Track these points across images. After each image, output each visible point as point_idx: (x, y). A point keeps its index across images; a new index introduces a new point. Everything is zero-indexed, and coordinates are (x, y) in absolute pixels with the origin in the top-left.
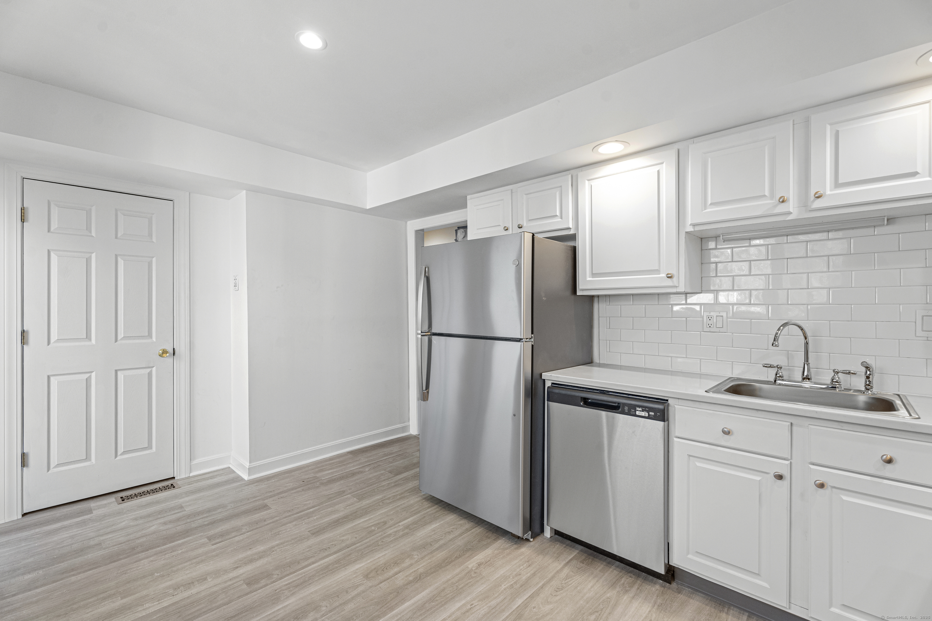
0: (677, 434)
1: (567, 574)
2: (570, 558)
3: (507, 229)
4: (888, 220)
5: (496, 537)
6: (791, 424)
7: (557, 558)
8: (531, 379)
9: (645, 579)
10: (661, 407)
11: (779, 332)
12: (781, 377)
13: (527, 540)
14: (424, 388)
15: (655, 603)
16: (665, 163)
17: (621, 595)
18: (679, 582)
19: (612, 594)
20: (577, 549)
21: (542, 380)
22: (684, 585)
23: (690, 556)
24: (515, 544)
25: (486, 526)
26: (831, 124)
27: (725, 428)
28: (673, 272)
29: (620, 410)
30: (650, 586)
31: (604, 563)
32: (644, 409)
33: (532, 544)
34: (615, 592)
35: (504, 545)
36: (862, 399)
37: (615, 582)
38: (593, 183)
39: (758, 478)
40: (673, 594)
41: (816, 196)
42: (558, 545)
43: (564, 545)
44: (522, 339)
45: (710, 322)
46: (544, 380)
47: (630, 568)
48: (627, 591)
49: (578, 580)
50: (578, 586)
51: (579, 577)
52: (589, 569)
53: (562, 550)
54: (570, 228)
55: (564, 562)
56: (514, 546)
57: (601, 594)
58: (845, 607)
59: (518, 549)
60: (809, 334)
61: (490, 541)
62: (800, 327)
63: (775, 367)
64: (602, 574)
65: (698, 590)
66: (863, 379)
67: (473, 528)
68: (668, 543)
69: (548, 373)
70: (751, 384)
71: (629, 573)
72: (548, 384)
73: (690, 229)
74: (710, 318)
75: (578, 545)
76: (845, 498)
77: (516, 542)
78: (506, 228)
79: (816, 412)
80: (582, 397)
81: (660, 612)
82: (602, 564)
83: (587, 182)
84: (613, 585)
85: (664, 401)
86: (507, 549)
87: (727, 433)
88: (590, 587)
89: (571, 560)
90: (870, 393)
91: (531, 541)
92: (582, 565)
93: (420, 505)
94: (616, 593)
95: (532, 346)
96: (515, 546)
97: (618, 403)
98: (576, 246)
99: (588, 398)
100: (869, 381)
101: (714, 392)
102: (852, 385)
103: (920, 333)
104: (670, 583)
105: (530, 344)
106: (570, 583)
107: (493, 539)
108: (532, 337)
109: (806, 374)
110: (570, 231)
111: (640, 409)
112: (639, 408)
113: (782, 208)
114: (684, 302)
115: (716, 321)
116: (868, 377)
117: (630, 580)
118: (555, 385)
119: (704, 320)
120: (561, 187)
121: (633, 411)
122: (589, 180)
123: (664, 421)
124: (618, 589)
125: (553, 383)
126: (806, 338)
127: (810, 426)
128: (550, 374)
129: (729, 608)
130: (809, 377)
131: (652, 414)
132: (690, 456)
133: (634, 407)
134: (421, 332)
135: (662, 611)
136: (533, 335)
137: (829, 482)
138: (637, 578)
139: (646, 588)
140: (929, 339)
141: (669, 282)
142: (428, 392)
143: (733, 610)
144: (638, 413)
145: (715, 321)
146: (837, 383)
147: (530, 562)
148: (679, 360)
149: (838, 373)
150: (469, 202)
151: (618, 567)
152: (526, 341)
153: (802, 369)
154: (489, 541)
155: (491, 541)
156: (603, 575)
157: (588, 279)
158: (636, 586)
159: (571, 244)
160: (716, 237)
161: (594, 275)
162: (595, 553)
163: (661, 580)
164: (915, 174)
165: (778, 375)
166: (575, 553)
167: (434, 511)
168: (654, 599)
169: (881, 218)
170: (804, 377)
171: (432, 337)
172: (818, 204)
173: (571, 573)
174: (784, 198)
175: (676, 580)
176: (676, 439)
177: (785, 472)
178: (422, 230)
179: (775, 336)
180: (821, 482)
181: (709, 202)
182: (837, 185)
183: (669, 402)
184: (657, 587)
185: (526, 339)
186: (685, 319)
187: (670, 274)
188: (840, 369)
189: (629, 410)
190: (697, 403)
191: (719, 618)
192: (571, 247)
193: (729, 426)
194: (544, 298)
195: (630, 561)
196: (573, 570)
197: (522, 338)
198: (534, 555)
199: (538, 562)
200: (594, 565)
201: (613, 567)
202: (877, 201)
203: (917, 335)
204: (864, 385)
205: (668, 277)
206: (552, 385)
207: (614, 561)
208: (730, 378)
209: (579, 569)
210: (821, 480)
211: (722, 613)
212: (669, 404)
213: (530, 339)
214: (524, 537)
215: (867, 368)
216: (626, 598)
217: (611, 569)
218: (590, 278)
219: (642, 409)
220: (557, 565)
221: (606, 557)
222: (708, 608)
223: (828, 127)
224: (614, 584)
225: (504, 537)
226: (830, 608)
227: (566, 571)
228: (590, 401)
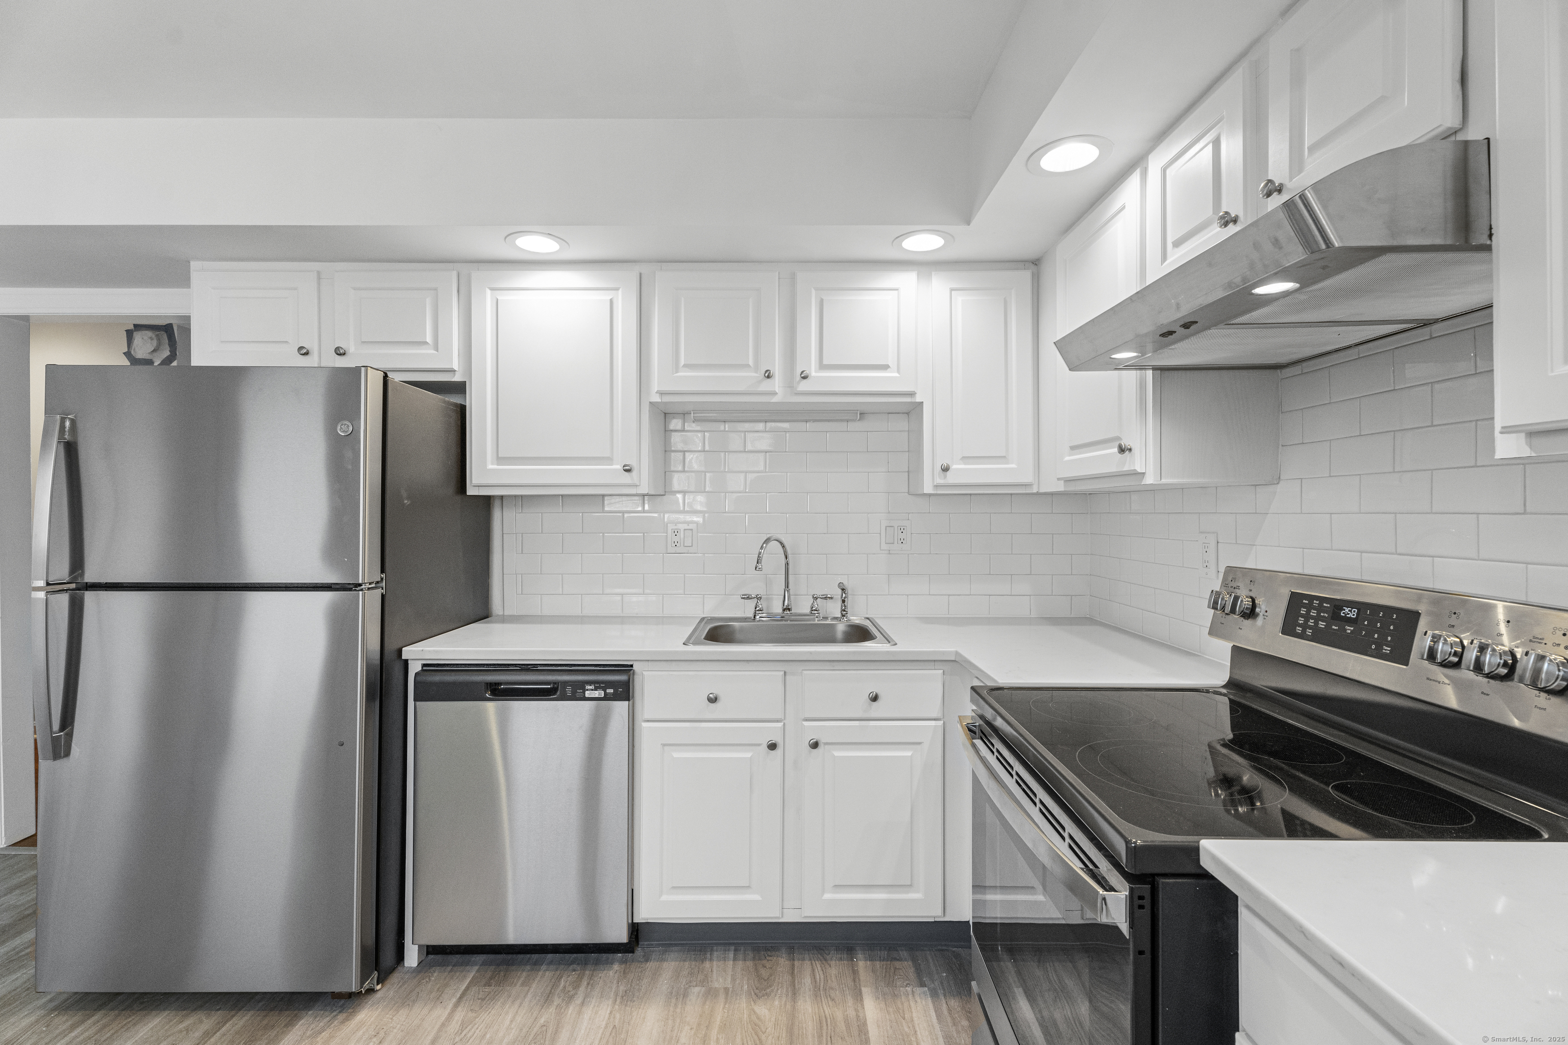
0: (646, 716)
1: (463, 1021)
2: (463, 987)
3: (307, 354)
4: (860, 414)
5: (290, 1018)
6: (785, 672)
7: (438, 998)
8: (378, 662)
9: (597, 963)
10: (623, 678)
11: (762, 551)
12: (761, 611)
13: (371, 991)
14: (56, 726)
15: (616, 995)
16: (621, 289)
17: (563, 1010)
18: (646, 943)
19: (548, 1015)
20: (474, 964)
21: (402, 663)
22: (652, 945)
23: (664, 898)
24: (340, 1012)
25: (261, 1004)
26: (816, 289)
27: (711, 694)
28: (633, 462)
29: (558, 693)
30: (605, 972)
31: (528, 967)
32: (598, 685)
33: (378, 995)
34: (552, 1009)
35: (313, 1026)
36: (841, 628)
37: (551, 991)
38: (503, 297)
39: (749, 755)
40: (639, 967)
41: (802, 376)
42: (435, 974)
43: (449, 968)
44: (362, 585)
45: (676, 539)
46: (406, 661)
47: (571, 955)
48: (571, 998)
49: (484, 1022)
50: (486, 1033)
51: (486, 1015)
52: (502, 989)
53: (445, 978)
54: (455, 371)
55: (454, 1000)
56: (339, 1017)
57: (530, 1025)
58: (838, 887)
59: (349, 1020)
60: (789, 551)
61: (275, 1032)
62: (781, 543)
63: (754, 598)
64: (527, 988)
65: (671, 944)
66: (840, 602)
67: (225, 1023)
68: (633, 890)
69: (415, 647)
70: (728, 625)
71: (571, 965)
72: (415, 668)
73: (656, 399)
74: (676, 533)
75: (475, 955)
76: (837, 754)
77: (341, 1007)
78: (304, 351)
79: (811, 653)
80: (487, 683)
81: (626, 1005)
82: (523, 970)
83: (488, 292)
84: (547, 999)
85: (626, 669)
86: (323, 1030)
87: (713, 700)
88: (508, 1023)
89: (467, 989)
90: (846, 620)
91: (377, 991)
92: (487, 989)
93: (43, 1032)
94: (554, 1011)
95: (383, 596)
96: (341, 1017)
97: (555, 683)
98: (466, 406)
99: (498, 683)
100: (845, 606)
101: (694, 644)
102: (827, 612)
103: (884, 546)
104: (633, 952)
105: (378, 593)
106: (469, 1035)
107: (282, 1026)
108: (382, 579)
109: (786, 604)
110: (454, 376)
111: (592, 687)
112: (590, 686)
113: (766, 386)
114: (640, 509)
115: (684, 537)
116: (843, 601)
117: (574, 976)
118: (428, 668)
119: (668, 537)
120: (436, 289)
121: (580, 692)
122: (492, 289)
123: (629, 700)
124: (557, 1001)
125: (424, 665)
126: (786, 558)
127: (803, 671)
128: (422, 649)
129: (712, 950)
130: (790, 607)
131: (611, 691)
132: (664, 745)
133: (582, 685)
134: (48, 584)
135: (629, 1003)
136: (383, 576)
137: (822, 740)
138: (584, 967)
139: (601, 977)
140: (891, 552)
141: (626, 478)
142: (70, 736)
143: (717, 951)
144: (588, 694)
145: (682, 536)
146: (816, 612)
147: (382, 1034)
148: (635, 599)
149: (816, 598)
150: (195, 277)
151: (551, 963)
152: (369, 589)
153: (783, 597)
154: (273, 1033)
155: (278, 1032)
156: (528, 991)
157: (490, 467)
158: (585, 983)
159: (456, 399)
160: (684, 414)
161: (500, 460)
162: (510, 956)
163: (621, 953)
164: (885, 367)
165: (758, 608)
166: (472, 973)
167: (94, 1029)
168: (613, 990)
169: (854, 412)
170: (785, 607)
171: (84, 593)
172: (804, 386)
173: (470, 1015)
174: (770, 373)
175: (641, 943)
176: (644, 725)
177: (776, 739)
178: (26, 319)
179: (759, 557)
180: (815, 740)
181: (682, 362)
182: (822, 366)
183: (635, 668)
184: (616, 967)
185: (370, 584)
186: (642, 534)
187: (628, 466)
188: (819, 593)
189: (574, 692)
190: (674, 663)
191: (702, 972)
192: (456, 405)
193: (716, 691)
194: (406, 502)
195: (570, 944)
196: (472, 1008)
197: (360, 582)
198: (387, 1016)
199: (399, 1026)
200: (510, 979)
201: (544, 967)
202: (857, 392)
203: (882, 549)
204: (839, 610)
205: (626, 471)
206: (424, 668)
207: (544, 955)
208: (703, 619)
209: (483, 1000)
210: (816, 737)
211: (705, 962)
212: (634, 670)
213: (378, 582)
214: (362, 989)
215: (843, 590)
216: (572, 1010)
217: (540, 973)
218: (492, 464)
219: (595, 686)
220: (440, 1013)
221: (528, 956)
222: (687, 964)
223: (813, 292)
224: (548, 997)
225: (309, 1010)
226: (823, 895)
227: (459, 1015)
228: (502, 687)
